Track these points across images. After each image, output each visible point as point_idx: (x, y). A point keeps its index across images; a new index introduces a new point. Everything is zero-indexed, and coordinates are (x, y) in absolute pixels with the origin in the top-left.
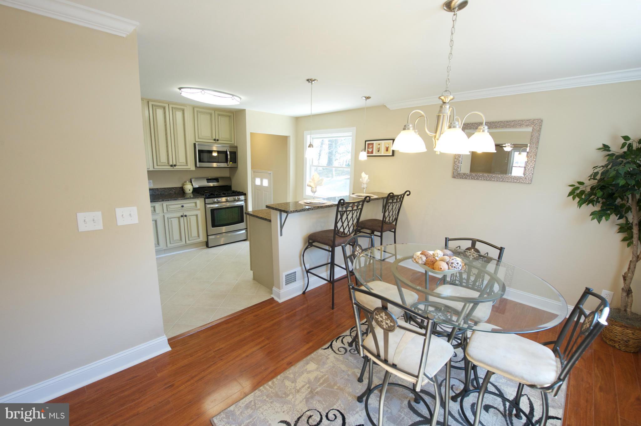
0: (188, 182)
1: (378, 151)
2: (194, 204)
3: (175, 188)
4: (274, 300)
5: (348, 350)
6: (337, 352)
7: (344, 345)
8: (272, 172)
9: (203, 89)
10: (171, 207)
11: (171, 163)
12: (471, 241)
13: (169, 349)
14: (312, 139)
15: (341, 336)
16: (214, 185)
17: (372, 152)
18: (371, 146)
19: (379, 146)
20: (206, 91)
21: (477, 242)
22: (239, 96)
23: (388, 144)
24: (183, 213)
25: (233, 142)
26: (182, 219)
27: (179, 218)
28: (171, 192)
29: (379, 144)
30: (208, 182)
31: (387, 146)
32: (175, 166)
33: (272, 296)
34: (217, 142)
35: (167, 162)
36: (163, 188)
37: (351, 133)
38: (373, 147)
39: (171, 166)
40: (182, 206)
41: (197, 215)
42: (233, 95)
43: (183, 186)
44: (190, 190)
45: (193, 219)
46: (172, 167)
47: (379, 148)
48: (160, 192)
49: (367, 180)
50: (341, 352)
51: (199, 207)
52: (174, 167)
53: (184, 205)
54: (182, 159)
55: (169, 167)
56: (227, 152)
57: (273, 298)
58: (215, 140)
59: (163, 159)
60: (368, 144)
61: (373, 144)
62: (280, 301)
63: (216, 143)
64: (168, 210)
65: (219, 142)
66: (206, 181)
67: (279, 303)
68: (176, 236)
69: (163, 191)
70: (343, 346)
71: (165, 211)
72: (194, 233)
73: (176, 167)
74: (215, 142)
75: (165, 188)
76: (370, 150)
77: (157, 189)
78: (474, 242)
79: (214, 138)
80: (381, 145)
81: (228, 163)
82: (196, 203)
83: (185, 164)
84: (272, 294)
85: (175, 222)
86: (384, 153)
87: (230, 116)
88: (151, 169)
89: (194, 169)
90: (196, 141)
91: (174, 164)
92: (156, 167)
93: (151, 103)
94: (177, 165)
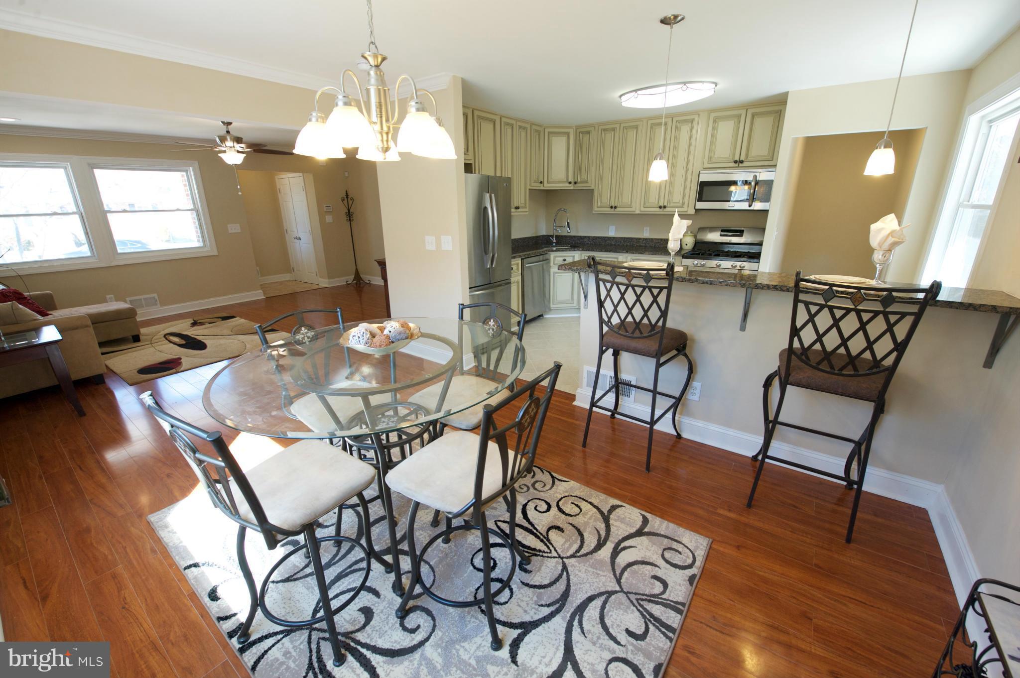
0: (689, 232)
11: (661, 204)
30: (721, 236)
32: (665, 207)
34: (740, 165)
39: (660, 207)
44: (686, 245)
46: (662, 210)
48: (654, 243)
52: (665, 210)
54: (677, 198)
55: (658, 209)
58: (736, 162)
59: (653, 198)
62: (575, 403)
63: (738, 166)
65: (745, 164)
66: (719, 233)
69: (659, 242)
73: (667, 209)
74: (737, 165)
79: (737, 157)
81: (751, 201)
83: (681, 205)
88: (638, 212)
89: (692, 212)
90: (705, 167)
91: (665, 204)
92: (643, 209)
93: (650, 122)
94: (669, 206)
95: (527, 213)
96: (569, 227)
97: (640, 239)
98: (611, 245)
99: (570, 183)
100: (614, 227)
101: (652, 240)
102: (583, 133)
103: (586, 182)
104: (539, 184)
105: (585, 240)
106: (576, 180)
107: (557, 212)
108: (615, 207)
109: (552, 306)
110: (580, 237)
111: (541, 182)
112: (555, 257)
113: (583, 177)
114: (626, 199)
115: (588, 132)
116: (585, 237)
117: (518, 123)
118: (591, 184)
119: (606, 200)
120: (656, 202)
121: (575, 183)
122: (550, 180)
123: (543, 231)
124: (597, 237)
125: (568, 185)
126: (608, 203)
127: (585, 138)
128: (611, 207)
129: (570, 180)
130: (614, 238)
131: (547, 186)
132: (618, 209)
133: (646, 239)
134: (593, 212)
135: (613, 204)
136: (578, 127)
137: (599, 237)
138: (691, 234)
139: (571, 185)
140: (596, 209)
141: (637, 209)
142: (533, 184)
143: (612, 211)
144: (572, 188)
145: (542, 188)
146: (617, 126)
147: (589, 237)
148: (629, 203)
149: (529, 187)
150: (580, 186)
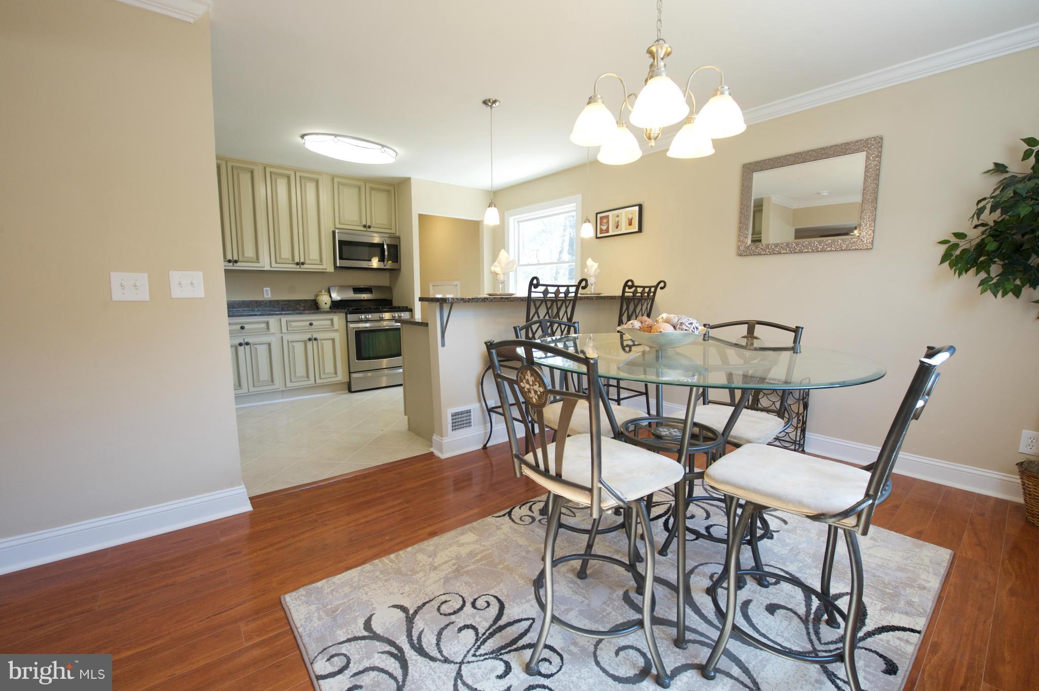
0: (323, 291)
1: (617, 227)
2: (329, 322)
3: (304, 300)
4: (434, 455)
5: (537, 520)
6: (518, 521)
7: (533, 512)
8: (458, 283)
9: (336, 136)
10: (294, 324)
11: (297, 260)
12: (747, 325)
13: (249, 508)
14: (516, 224)
15: (531, 502)
16: (364, 298)
17: (607, 231)
18: (605, 221)
19: (617, 219)
20: (339, 138)
21: (757, 326)
22: (392, 147)
23: (632, 214)
24: (312, 335)
25: (393, 231)
26: (309, 344)
27: (305, 342)
29: (618, 216)
30: (354, 293)
31: (630, 217)
32: (303, 264)
33: (432, 450)
34: (368, 230)
35: (291, 259)
36: (286, 301)
37: (575, 204)
38: (608, 222)
39: (297, 264)
40: (311, 324)
41: (333, 340)
42: (383, 146)
43: (317, 296)
44: (326, 304)
45: (328, 345)
46: (298, 266)
47: (618, 222)
48: (281, 305)
49: (596, 270)
50: (524, 521)
51: (336, 327)
52: (302, 266)
53: (315, 323)
54: (314, 255)
55: (294, 266)
56: (382, 245)
57: (432, 453)
58: (365, 226)
59: (286, 253)
60: (602, 218)
61: (607, 217)
62: (444, 456)
63: (366, 231)
64: (289, 329)
65: (372, 229)
66: (352, 292)
67: (441, 459)
68: (301, 371)
69: (286, 304)
70: (530, 513)
71: (284, 330)
72: (329, 368)
73: (305, 266)
74: (365, 229)
75: (289, 301)
76: (604, 228)
77: (277, 300)
78: (751, 326)
79: (364, 223)
80: (620, 217)
81: (385, 262)
82: (332, 320)
83: (318, 261)
84: (432, 447)
85: (299, 348)
86: (626, 229)
87: (389, 191)
88: (267, 268)
89: (330, 269)
90: (336, 227)
91: (302, 260)
92: (275, 265)
93: (268, 170)
94: (306, 263)
101: (277, 302)
108: (236, 262)
114: (249, 252)
128: (229, 261)
132: (239, 264)
135: (230, 258)
138: (326, 293)
141: (265, 265)
143: (231, 266)
148: (254, 257)
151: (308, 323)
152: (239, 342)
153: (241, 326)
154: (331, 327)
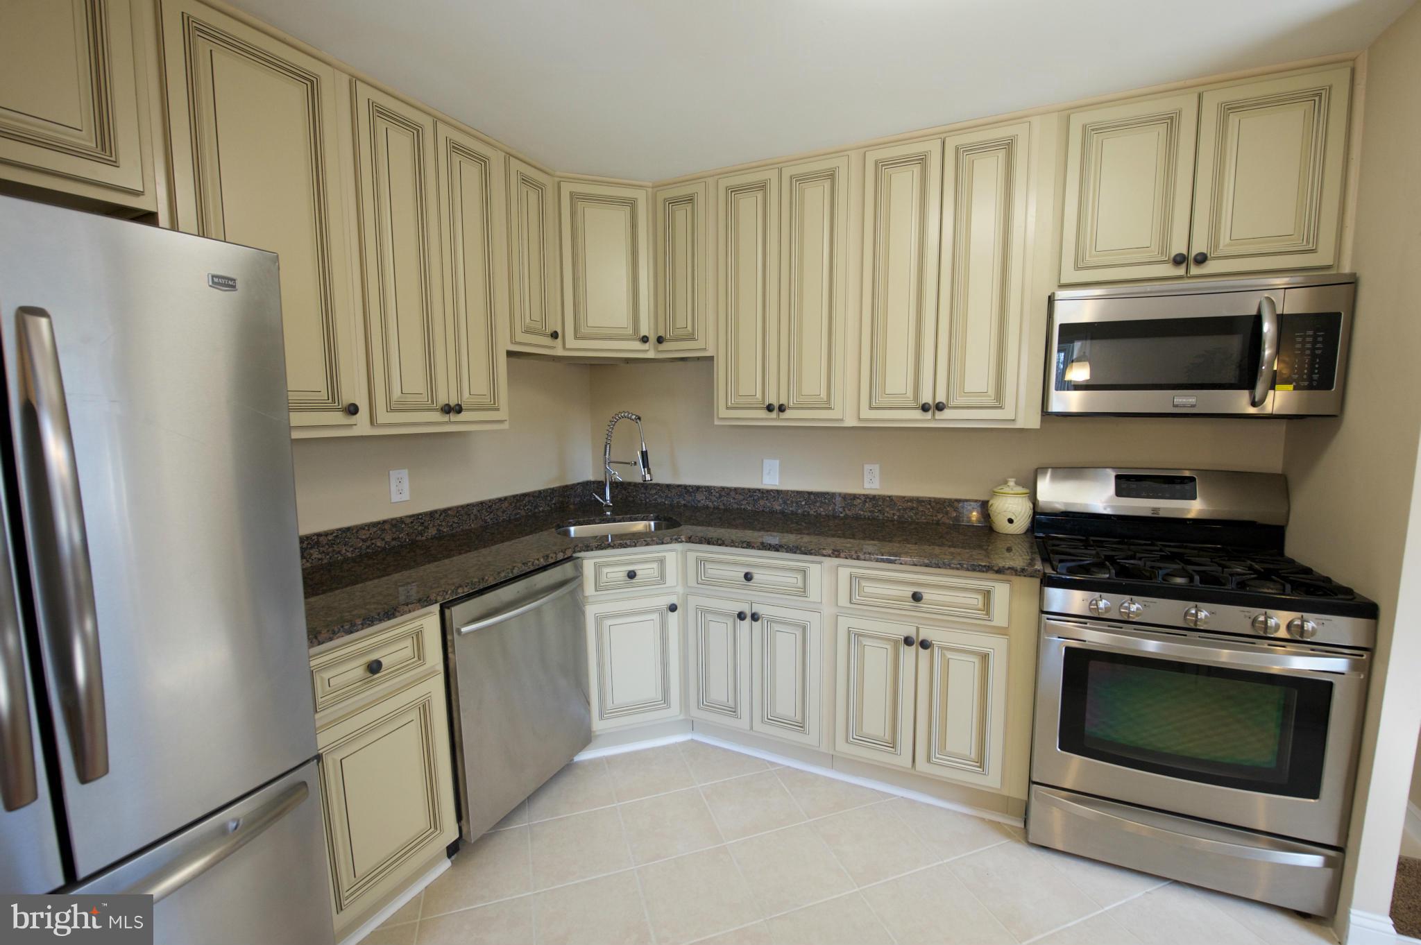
0: (1012, 483)
2: (977, 600)
3: (959, 502)
10: (870, 588)
11: (927, 398)
24: (918, 629)
25: (1323, 257)
26: (908, 653)
27: (896, 642)
28: (940, 516)
30: (1119, 493)
32: (940, 407)
34: (1194, 270)
36: (911, 500)
39: (925, 408)
40: (916, 597)
41: (985, 657)
43: (994, 494)
44: (1011, 521)
45: (963, 673)
46: (929, 415)
48: (899, 510)
51: (1000, 615)
52: (939, 415)
53: (928, 595)
54: (978, 379)
55: (918, 414)
56: (1257, 320)
58: (1179, 260)
59: (898, 382)
63: (1189, 277)
64: (856, 598)
65: (1211, 267)
66: (1111, 487)
68: (876, 724)
69: (912, 509)
71: (843, 600)
72: (961, 738)
73: (947, 414)
74: (1181, 271)
75: (919, 501)
79: (1179, 247)
81: (1262, 387)
82: (987, 595)
83: (990, 401)
85: (877, 659)
88: (850, 422)
89: (1030, 419)
90: (1063, 281)
91: (941, 398)
92: (866, 413)
93: (872, 157)
94: (952, 404)
95: (506, 426)
96: (646, 464)
97: (854, 497)
98: (772, 512)
99: (645, 340)
100: (777, 462)
101: (889, 501)
102: (674, 201)
103: (691, 337)
104: (548, 341)
105: (700, 497)
106: (661, 333)
107: (614, 422)
108: (782, 409)
109: (598, 725)
110: (685, 487)
111: (555, 335)
112: (598, 567)
113: (680, 323)
114: (813, 385)
115: (690, 200)
116: (698, 488)
117: (444, 131)
118: (707, 344)
119: (750, 386)
120: (910, 394)
121: (660, 340)
122: (584, 330)
123: (585, 469)
124: (730, 489)
125: (637, 345)
126: (759, 395)
127: (681, 214)
128: (770, 408)
129: (644, 331)
130: (778, 492)
131: (573, 346)
132: (788, 414)
133: (873, 499)
134: (717, 423)
135: (772, 400)
136: (658, 187)
137: (736, 489)
138: (1020, 490)
139: (646, 346)
140: (723, 413)
141: (846, 413)
142: (521, 337)
143: (772, 419)
144: (651, 355)
145: (560, 352)
146: (772, 175)
147: (708, 489)
148: (824, 395)
149: (504, 345)
150: (673, 349)
151: (908, 591)
152: (740, 610)
153: (747, 571)
154: (982, 614)
